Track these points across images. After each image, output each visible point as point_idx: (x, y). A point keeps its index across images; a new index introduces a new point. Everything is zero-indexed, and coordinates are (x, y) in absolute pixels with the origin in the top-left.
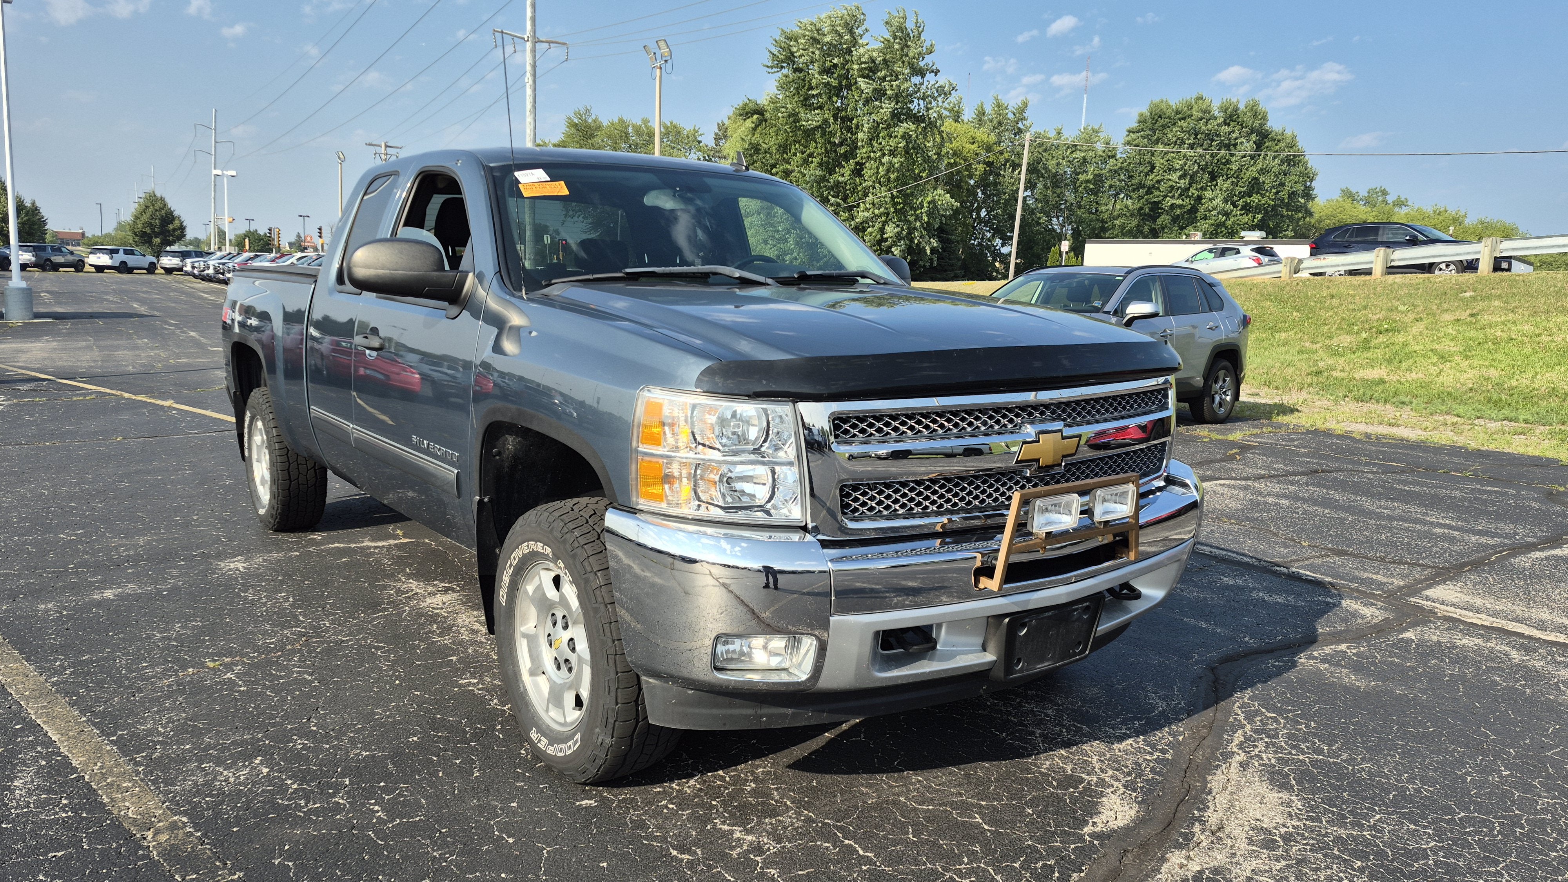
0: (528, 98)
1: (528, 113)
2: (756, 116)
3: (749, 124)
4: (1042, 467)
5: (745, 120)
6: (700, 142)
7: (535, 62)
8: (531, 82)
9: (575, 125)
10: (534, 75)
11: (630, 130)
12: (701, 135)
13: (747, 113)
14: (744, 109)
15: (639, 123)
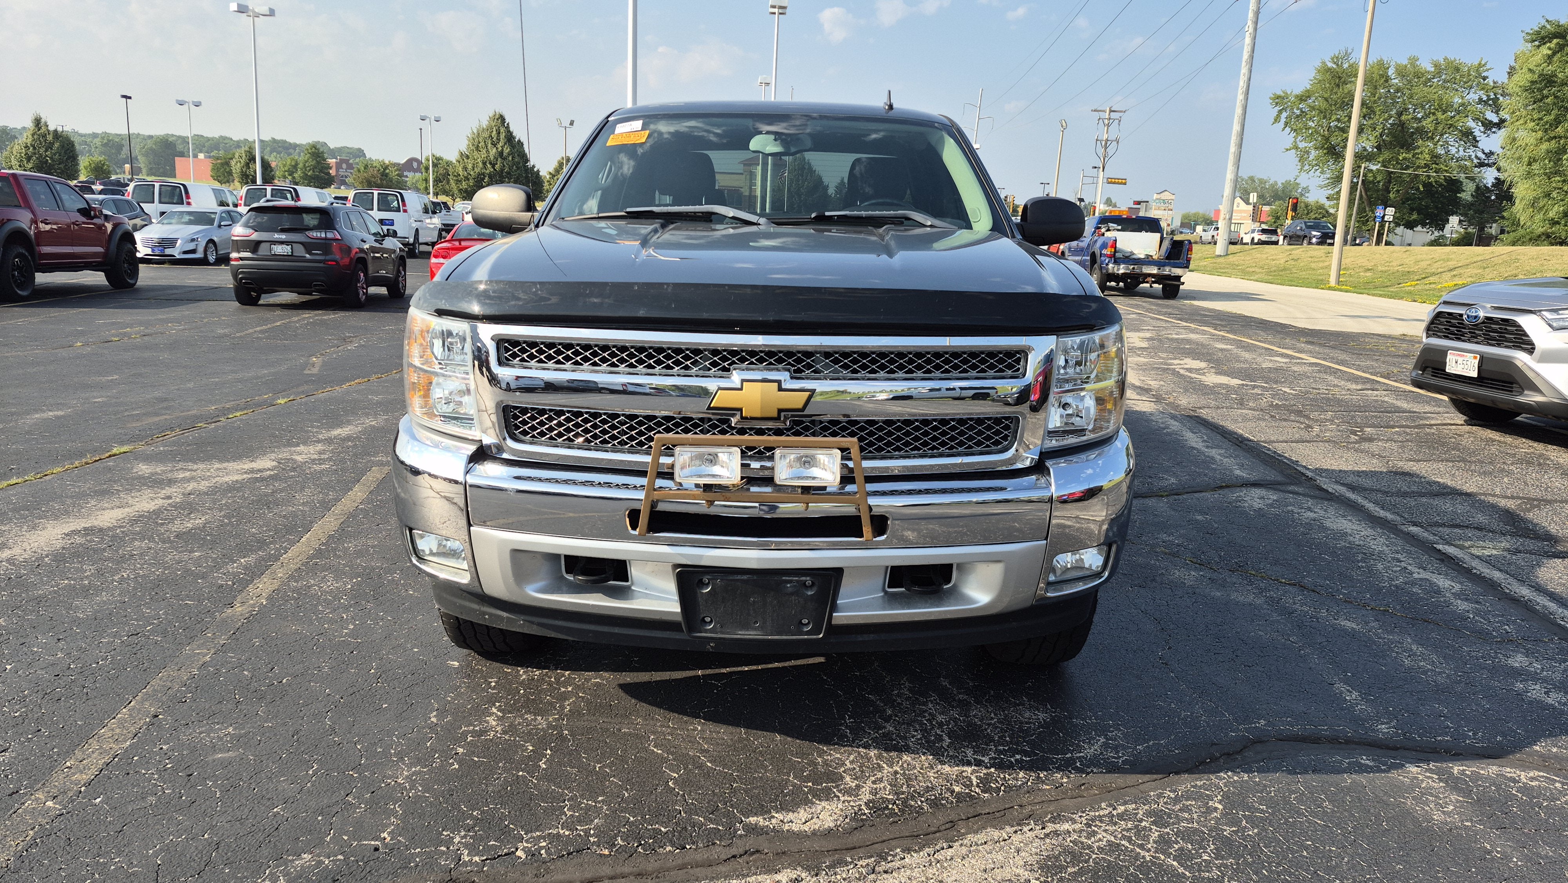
0: (1246, 47)
1: (1244, 64)
2: (1555, 41)
3: (1545, 50)
4: (746, 418)
5: (1539, 47)
6: (1484, 78)
7: (1259, 9)
8: (1251, 30)
9: (1329, 70)
10: (1256, 23)
11: (1391, 72)
12: (1487, 70)
13: (1543, 38)
14: (1538, 33)
15: (1405, 62)
